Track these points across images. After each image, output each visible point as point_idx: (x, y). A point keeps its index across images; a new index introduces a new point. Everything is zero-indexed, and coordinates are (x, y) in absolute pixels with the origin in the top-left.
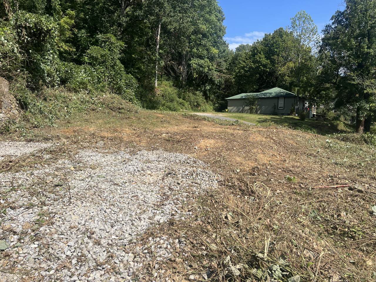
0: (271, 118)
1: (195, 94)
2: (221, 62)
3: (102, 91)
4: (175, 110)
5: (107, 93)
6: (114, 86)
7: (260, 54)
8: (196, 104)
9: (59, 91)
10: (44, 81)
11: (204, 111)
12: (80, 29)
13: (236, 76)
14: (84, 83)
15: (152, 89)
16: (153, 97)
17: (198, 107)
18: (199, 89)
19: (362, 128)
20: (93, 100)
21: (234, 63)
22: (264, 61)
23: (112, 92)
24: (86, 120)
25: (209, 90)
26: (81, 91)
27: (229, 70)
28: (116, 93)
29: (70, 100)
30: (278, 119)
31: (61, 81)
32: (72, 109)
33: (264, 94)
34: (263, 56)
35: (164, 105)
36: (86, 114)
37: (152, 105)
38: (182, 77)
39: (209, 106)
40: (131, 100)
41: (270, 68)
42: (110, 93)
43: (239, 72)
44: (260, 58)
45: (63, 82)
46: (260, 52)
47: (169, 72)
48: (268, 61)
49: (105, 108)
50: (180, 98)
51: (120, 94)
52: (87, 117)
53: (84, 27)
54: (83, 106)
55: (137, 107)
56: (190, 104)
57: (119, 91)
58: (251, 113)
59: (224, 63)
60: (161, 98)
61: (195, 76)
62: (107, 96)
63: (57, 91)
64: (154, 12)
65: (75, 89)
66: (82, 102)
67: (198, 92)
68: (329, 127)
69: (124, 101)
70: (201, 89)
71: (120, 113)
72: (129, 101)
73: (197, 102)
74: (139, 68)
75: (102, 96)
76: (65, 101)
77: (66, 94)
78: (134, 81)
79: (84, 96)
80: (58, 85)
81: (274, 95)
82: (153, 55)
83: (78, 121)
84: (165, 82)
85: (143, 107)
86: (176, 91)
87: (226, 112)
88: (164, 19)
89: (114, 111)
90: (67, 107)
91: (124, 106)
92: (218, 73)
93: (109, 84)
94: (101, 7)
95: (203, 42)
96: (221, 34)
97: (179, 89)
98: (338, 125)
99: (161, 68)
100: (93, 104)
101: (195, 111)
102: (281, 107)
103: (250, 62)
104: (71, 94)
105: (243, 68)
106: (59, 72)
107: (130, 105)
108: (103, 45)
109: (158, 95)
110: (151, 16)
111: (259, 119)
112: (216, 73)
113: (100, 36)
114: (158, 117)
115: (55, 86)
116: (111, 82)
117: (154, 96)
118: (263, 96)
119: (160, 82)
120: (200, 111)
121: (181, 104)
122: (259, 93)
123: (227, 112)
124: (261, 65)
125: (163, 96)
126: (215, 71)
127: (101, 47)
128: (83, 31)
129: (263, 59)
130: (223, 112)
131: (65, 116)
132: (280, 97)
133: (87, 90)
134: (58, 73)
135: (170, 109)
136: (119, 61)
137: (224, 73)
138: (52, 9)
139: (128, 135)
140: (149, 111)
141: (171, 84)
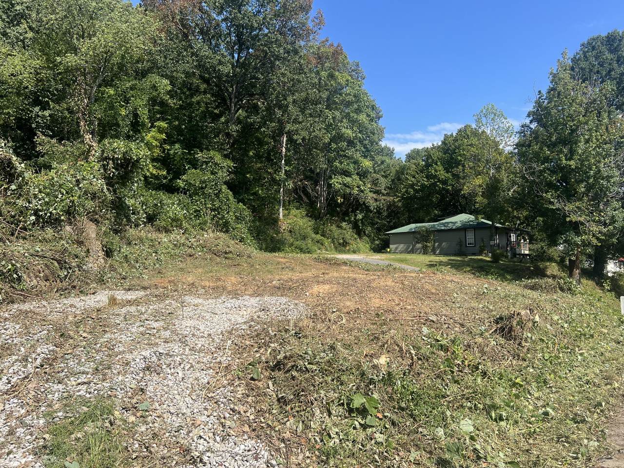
0: (450, 260)
1: (341, 227)
2: (378, 179)
3: (202, 230)
4: (309, 252)
5: (210, 231)
6: (218, 222)
7: (436, 164)
8: (341, 241)
9: (145, 232)
10: (129, 220)
11: (354, 252)
12: (172, 143)
13: (403, 198)
14: (178, 220)
15: (275, 221)
16: (277, 234)
17: (346, 246)
18: (347, 218)
19: (578, 271)
20: (190, 242)
21: (399, 179)
22: (442, 174)
23: (217, 230)
24: (182, 269)
25: (361, 220)
26: (173, 230)
27: (392, 189)
28: (221, 231)
29: (159, 243)
30: (459, 261)
31: (147, 218)
32: (162, 255)
33: (444, 224)
34: (441, 168)
35: (292, 245)
36: (181, 261)
37: (273, 245)
38: (321, 202)
39: (363, 244)
40: (242, 240)
41: (453, 186)
42: (213, 231)
43: (406, 192)
44: (436, 171)
45: (151, 219)
46: (437, 161)
47: (300, 196)
48: (449, 175)
49: (206, 252)
50: (317, 233)
51: (227, 231)
52: (182, 265)
53: (178, 141)
54: (177, 251)
55: (252, 250)
56: (333, 242)
57: (225, 227)
58: (425, 253)
59: (382, 180)
60: (287, 235)
61: (340, 200)
62: (210, 235)
63: (143, 231)
64: (275, 117)
65: (165, 228)
66: (175, 245)
67: (344, 224)
68: (532, 271)
69: (233, 242)
70: (350, 219)
71: (226, 258)
72: (240, 241)
73: (343, 238)
74: (255, 194)
75: (203, 236)
76: (153, 246)
77: (154, 235)
78: (247, 213)
79: (178, 237)
80: (144, 223)
81: (459, 225)
82: (276, 173)
83: (172, 271)
84: (294, 212)
85: (261, 249)
86: (310, 223)
87: (387, 252)
88: (288, 127)
89: (219, 256)
90: (156, 253)
91: (232, 249)
92: (375, 196)
93: (212, 219)
94: (202, 112)
95: (349, 153)
96: (375, 137)
97: (316, 220)
98: (546, 267)
99: (287, 192)
100: (190, 247)
101: (341, 252)
102: (471, 244)
103: (423, 176)
104: (160, 236)
105: (412, 186)
106: (146, 205)
107: (241, 247)
108: (204, 167)
109: (284, 230)
110: (271, 123)
111: (430, 262)
112: (371, 195)
113: (199, 155)
114: (278, 263)
115: (141, 225)
116: (214, 216)
117: (278, 232)
118: (443, 228)
119: (286, 212)
120: (348, 252)
121: (318, 242)
122: (437, 223)
123: (389, 252)
124: (438, 182)
125: (290, 231)
126: (371, 191)
127: (202, 170)
128: (177, 146)
129: (441, 172)
130: (383, 253)
131: (155, 264)
132: (468, 228)
133: (181, 228)
134: (144, 207)
135: (302, 250)
136: (225, 186)
137: (383, 195)
138: (139, 125)
139: (233, 285)
140: (268, 255)
141: (304, 213)
